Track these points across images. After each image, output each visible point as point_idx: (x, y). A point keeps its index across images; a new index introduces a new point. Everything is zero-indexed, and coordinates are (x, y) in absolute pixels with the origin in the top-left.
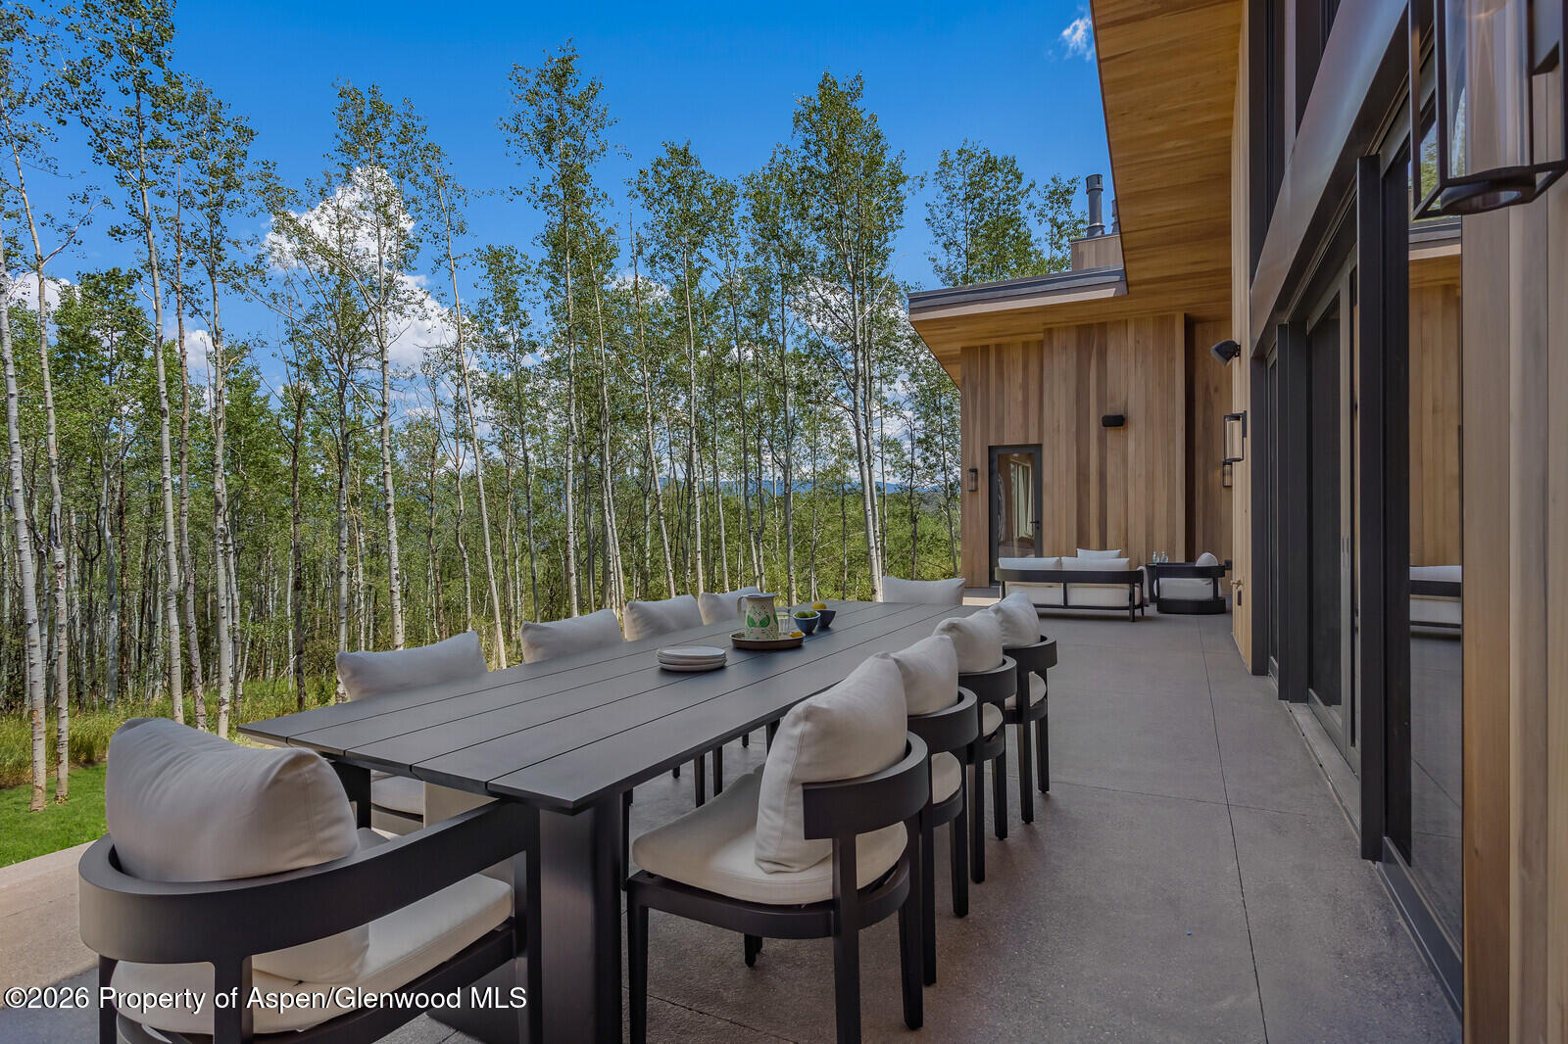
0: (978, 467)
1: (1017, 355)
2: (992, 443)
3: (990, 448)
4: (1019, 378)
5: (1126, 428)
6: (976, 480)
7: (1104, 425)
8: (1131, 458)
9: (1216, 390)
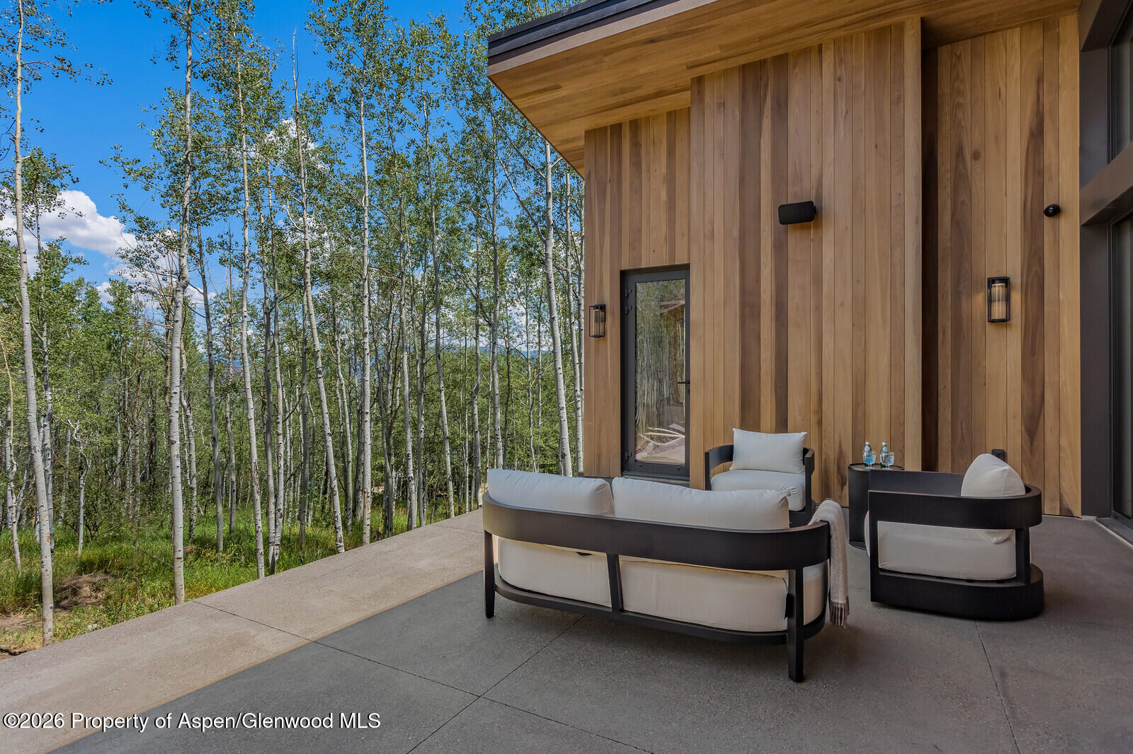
0: (607, 300)
1: (659, 131)
2: (625, 266)
3: (624, 274)
4: (661, 167)
5: (819, 226)
6: (604, 320)
7: (782, 222)
8: (826, 276)
9: (976, 156)
